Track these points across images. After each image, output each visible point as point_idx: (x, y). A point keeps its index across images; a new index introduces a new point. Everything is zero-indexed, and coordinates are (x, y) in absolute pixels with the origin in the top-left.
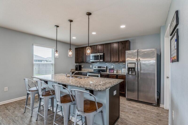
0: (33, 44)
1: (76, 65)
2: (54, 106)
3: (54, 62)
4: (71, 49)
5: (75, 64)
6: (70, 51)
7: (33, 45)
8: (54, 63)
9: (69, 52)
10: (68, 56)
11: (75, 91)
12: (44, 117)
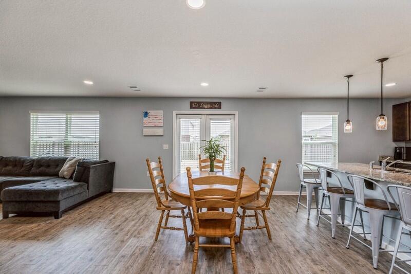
0: (301, 113)
1: (396, 148)
2: (344, 216)
3: (337, 141)
4: (384, 113)
5: (394, 145)
6: (381, 118)
7: (301, 115)
8: (337, 143)
9: (379, 121)
10: (377, 129)
11: (397, 187)
12: (331, 223)
